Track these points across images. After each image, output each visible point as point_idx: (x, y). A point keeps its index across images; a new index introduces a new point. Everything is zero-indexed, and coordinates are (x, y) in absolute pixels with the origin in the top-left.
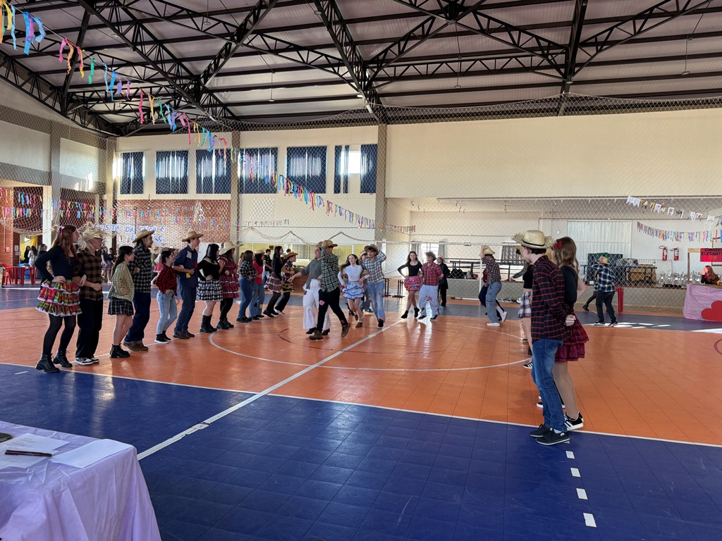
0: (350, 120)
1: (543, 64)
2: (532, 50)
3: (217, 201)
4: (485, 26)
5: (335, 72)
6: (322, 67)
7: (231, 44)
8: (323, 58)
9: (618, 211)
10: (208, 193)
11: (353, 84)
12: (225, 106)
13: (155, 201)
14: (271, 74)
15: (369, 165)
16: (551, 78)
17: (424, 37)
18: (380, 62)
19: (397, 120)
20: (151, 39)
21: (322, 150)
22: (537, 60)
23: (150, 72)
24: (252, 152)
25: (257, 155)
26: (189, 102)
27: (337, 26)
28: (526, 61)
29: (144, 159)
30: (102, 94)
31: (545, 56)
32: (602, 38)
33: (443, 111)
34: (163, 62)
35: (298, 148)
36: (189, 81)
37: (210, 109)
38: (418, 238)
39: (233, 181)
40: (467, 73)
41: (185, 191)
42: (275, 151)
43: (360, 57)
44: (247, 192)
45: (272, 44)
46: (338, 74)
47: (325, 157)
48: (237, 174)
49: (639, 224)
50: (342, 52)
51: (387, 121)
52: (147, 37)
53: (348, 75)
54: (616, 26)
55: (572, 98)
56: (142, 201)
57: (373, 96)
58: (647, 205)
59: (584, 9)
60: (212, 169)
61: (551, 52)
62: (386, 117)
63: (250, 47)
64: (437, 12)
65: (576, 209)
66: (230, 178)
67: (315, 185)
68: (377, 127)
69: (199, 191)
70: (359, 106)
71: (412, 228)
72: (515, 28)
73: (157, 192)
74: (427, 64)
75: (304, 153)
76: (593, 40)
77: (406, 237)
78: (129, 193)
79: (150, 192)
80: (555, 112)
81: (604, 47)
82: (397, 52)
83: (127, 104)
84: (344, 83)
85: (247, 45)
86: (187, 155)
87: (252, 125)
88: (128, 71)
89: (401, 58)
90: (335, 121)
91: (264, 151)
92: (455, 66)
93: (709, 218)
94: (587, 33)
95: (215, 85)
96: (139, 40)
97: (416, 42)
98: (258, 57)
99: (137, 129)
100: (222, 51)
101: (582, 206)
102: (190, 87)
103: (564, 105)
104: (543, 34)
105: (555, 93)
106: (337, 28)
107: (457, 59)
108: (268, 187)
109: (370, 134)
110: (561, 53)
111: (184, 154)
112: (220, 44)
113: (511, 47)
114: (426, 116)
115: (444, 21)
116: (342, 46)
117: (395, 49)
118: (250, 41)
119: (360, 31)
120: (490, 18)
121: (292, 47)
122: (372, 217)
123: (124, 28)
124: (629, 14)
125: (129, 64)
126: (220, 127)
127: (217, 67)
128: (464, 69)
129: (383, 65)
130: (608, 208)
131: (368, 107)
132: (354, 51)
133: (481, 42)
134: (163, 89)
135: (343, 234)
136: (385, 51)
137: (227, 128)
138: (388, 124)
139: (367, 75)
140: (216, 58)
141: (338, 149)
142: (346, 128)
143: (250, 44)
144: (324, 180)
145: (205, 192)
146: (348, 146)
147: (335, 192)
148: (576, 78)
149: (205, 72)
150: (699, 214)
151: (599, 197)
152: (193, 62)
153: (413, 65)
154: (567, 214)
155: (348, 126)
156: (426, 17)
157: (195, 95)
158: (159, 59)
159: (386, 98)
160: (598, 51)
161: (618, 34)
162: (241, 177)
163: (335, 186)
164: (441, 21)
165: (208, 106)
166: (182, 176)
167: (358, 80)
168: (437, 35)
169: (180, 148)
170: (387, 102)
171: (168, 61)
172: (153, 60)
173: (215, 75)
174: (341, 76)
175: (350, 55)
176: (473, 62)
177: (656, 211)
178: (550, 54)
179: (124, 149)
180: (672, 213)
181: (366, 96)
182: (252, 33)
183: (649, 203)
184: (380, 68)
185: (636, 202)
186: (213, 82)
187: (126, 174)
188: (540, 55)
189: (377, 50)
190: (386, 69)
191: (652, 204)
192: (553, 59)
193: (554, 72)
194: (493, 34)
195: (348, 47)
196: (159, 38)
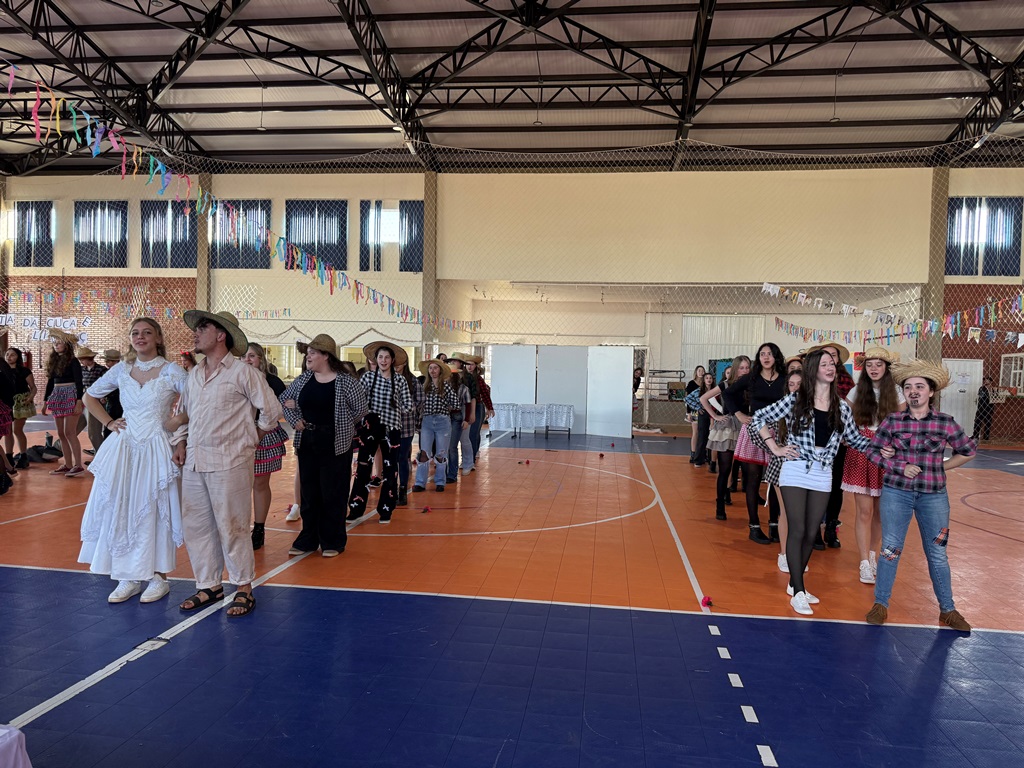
0: (383, 163)
1: (652, 98)
2: (638, 76)
3: (175, 279)
4: (575, 39)
5: (359, 92)
6: (340, 83)
7: (196, 39)
8: (342, 69)
9: (751, 303)
10: (160, 266)
11: (387, 110)
12: (188, 134)
13: (72, 278)
14: (260, 89)
15: (411, 230)
16: (663, 117)
17: (490, 48)
18: (426, 80)
19: (453, 166)
20: (63, 23)
21: (340, 206)
22: (645, 91)
23: (62, 76)
24: (231, 205)
25: (239, 210)
26: (128, 126)
27: (363, 24)
28: (631, 92)
29: (53, 212)
31: (656, 86)
32: (730, 66)
33: (517, 157)
34: (84, 60)
35: (303, 202)
36: (128, 93)
37: (164, 138)
38: (484, 338)
39: (200, 249)
40: (550, 105)
41: (122, 262)
42: (266, 205)
43: (397, 71)
44: (223, 266)
45: (262, 44)
46: (363, 94)
47: (345, 215)
48: (206, 239)
49: (777, 320)
50: (370, 63)
51: (438, 167)
52: (56, 20)
53: (380, 97)
54: (748, 51)
55: (691, 147)
56: (50, 278)
57: (416, 130)
58: (788, 295)
59: (708, 23)
60: (166, 229)
61: (664, 81)
62: (435, 162)
63: (227, 45)
64: (511, 14)
65: (696, 299)
66: (196, 245)
67: (332, 257)
68: (422, 175)
69: (145, 264)
70: (397, 143)
71: (477, 324)
72: (617, 45)
73: (76, 265)
74: (495, 88)
75: (313, 209)
76: (719, 68)
77: (466, 337)
79: (64, 264)
80: (668, 165)
81: (734, 79)
82: (451, 68)
83: (23, 125)
84: (375, 108)
85: (222, 42)
86: (125, 208)
87: (230, 165)
88: (25, 71)
89: (457, 78)
90: (360, 163)
91: (250, 205)
92: (534, 94)
93: (866, 312)
94: (712, 58)
95: (172, 102)
96: (42, 23)
97: (478, 55)
98: (240, 62)
99: (41, 164)
100: (181, 49)
101: (704, 295)
102: (130, 103)
103: (680, 156)
104: (654, 55)
105: (668, 139)
106: (362, 27)
107: (536, 83)
108: (256, 259)
109: (413, 185)
110: (677, 84)
111: (120, 206)
112: (181, 38)
113: (611, 71)
114: (493, 163)
115: (519, 27)
116: (370, 54)
117: (449, 63)
118: (227, 37)
119: (397, 33)
120: (582, 28)
121: (294, 50)
122: (419, 307)
124: (765, 37)
125: (25, 60)
126: (180, 166)
127: (174, 73)
128: (546, 99)
129: (432, 85)
130: (737, 299)
131: (409, 146)
132: (388, 63)
133: (569, 61)
134: (85, 104)
135: (375, 331)
136: (434, 66)
137: (190, 168)
138: (440, 171)
139: (407, 99)
140: (173, 59)
141: (365, 206)
142: (377, 174)
143: (227, 41)
144: (345, 250)
145: (155, 266)
146: (381, 202)
147: (362, 269)
148: (698, 118)
149: (154, 80)
150: (853, 307)
151: (726, 283)
152: (136, 64)
153: (475, 88)
154: (685, 306)
155: (379, 172)
156: (493, 20)
157: (138, 116)
158: (78, 55)
159: (436, 134)
160: (726, 84)
161: (751, 62)
162: (214, 244)
163: (362, 260)
164: (513, 27)
165: (159, 133)
166: (118, 240)
167: (395, 106)
168: (508, 48)
169: (114, 197)
170: (436, 140)
171: (93, 60)
172: (67, 56)
173: (170, 85)
174: (369, 98)
175: (382, 67)
176: (559, 89)
177: (800, 303)
178: (662, 84)
179: (19, 194)
180: (820, 306)
181: (406, 129)
182: (231, 25)
183: (791, 292)
184: (426, 89)
185: (774, 290)
186: (167, 97)
187: (23, 235)
188: (649, 85)
189: (422, 63)
190: (435, 92)
191: (794, 293)
192: (667, 91)
193: (668, 109)
194: (586, 51)
195: (379, 56)
196: (76, 22)
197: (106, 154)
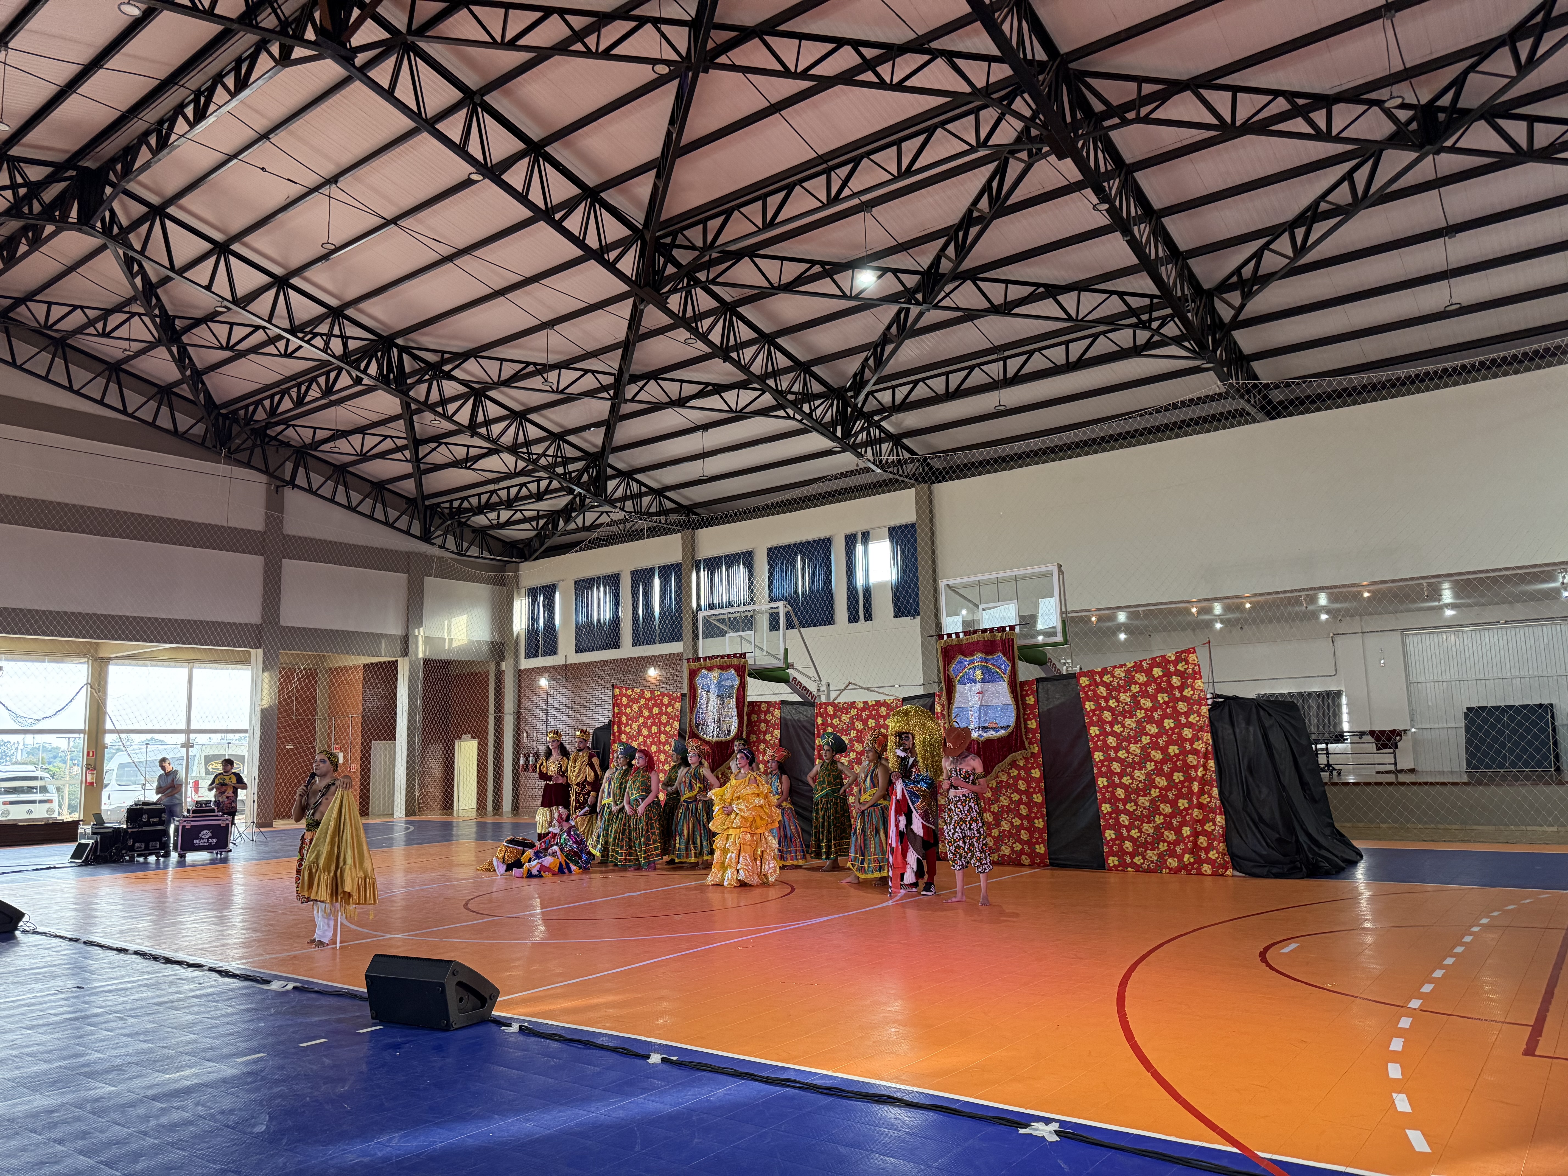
4: (998, 300)
6: (764, 412)
10: (650, 643)
12: (660, 492)
13: (573, 666)
17: (898, 337)
20: (505, 412)
21: (824, 546)
24: (713, 565)
25: (721, 568)
26: (588, 498)
27: (749, 349)
29: (557, 596)
30: (474, 501)
31: (1142, 325)
32: (1248, 272)
34: (528, 443)
35: (785, 547)
40: (1018, 379)
41: (616, 644)
42: (748, 558)
43: (827, 383)
45: (675, 390)
47: (828, 557)
48: (691, 608)
51: (931, 477)
54: (1265, 246)
56: (559, 667)
62: (927, 471)
63: (642, 401)
66: (681, 615)
67: (816, 610)
68: (912, 491)
69: (637, 642)
70: (847, 465)
72: (1067, 288)
73: (577, 652)
74: (947, 373)
75: (796, 556)
76: (1233, 280)
78: (536, 656)
79: (566, 650)
81: (1254, 289)
82: (873, 367)
83: (517, 511)
84: (811, 432)
85: (633, 401)
86: (618, 582)
91: (731, 560)
92: (995, 370)
96: (480, 418)
97: (892, 346)
99: (540, 547)
100: (610, 413)
104: (1130, 285)
106: (749, 352)
107: (996, 356)
109: (901, 506)
111: (612, 581)
113: (1069, 323)
118: (642, 388)
120: (1007, 282)
121: (709, 388)
123: (451, 408)
124: (1282, 221)
125: (490, 452)
127: (610, 438)
128: (1011, 373)
131: (868, 464)
132: (810, 378)
136: (862, 368)
138: (936, 482)
139: (848, 410)
140: (607, 424)
141: (849, 541)
144: (831, 601)
145: (645, 643)
147: (850, 621)
152: (583, 434)
153: (922, 380)
158: (521, 439)
160: (1246, 298)
161: (1272, 261)
163: (850, 610)
166: (612, 617)
167: (824, 425)
169: (607, 571)
171: (539, 440)
175: (798, 386)
176: (1026, 356)
178: (1154, 320)
179: (529, 580)
181: (853, 447)
184: (856, 397)
187: (533, 622)
189: (850, 369)
190: (878, 395)
193: (1175, 350)
194: (1016, 311)
195: (789, 375)
196: (517, 408)
197: (593, 527)
